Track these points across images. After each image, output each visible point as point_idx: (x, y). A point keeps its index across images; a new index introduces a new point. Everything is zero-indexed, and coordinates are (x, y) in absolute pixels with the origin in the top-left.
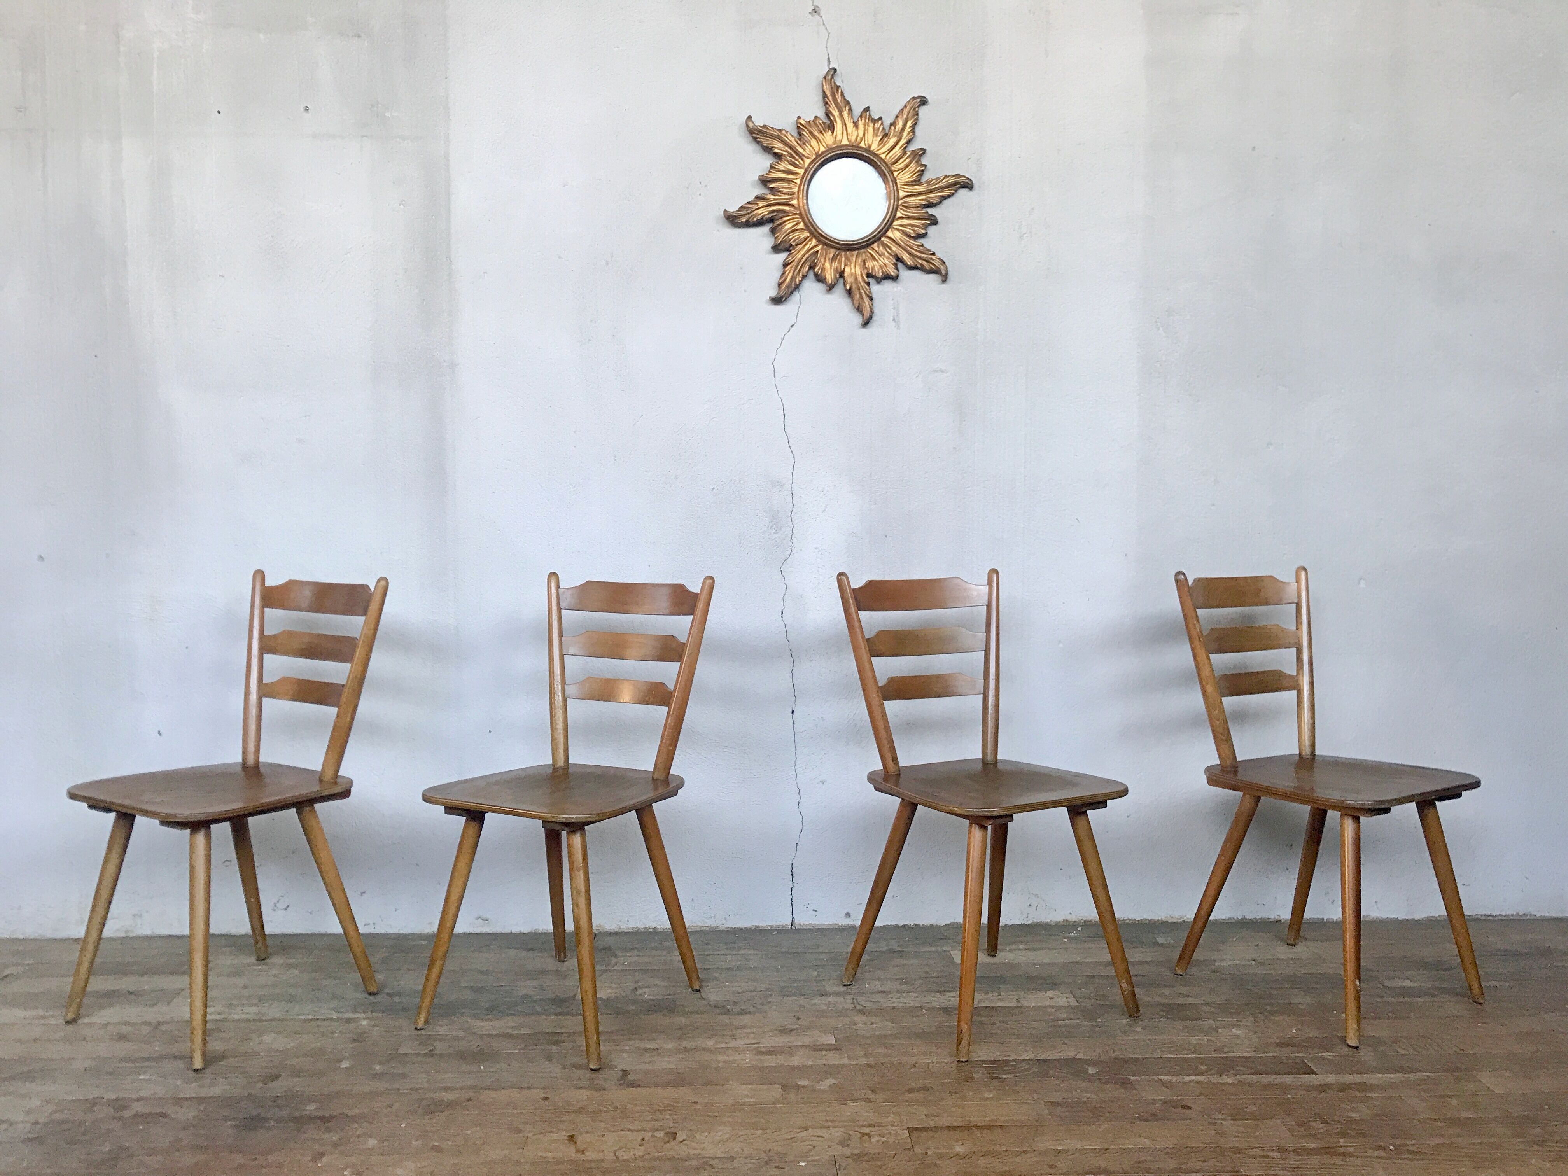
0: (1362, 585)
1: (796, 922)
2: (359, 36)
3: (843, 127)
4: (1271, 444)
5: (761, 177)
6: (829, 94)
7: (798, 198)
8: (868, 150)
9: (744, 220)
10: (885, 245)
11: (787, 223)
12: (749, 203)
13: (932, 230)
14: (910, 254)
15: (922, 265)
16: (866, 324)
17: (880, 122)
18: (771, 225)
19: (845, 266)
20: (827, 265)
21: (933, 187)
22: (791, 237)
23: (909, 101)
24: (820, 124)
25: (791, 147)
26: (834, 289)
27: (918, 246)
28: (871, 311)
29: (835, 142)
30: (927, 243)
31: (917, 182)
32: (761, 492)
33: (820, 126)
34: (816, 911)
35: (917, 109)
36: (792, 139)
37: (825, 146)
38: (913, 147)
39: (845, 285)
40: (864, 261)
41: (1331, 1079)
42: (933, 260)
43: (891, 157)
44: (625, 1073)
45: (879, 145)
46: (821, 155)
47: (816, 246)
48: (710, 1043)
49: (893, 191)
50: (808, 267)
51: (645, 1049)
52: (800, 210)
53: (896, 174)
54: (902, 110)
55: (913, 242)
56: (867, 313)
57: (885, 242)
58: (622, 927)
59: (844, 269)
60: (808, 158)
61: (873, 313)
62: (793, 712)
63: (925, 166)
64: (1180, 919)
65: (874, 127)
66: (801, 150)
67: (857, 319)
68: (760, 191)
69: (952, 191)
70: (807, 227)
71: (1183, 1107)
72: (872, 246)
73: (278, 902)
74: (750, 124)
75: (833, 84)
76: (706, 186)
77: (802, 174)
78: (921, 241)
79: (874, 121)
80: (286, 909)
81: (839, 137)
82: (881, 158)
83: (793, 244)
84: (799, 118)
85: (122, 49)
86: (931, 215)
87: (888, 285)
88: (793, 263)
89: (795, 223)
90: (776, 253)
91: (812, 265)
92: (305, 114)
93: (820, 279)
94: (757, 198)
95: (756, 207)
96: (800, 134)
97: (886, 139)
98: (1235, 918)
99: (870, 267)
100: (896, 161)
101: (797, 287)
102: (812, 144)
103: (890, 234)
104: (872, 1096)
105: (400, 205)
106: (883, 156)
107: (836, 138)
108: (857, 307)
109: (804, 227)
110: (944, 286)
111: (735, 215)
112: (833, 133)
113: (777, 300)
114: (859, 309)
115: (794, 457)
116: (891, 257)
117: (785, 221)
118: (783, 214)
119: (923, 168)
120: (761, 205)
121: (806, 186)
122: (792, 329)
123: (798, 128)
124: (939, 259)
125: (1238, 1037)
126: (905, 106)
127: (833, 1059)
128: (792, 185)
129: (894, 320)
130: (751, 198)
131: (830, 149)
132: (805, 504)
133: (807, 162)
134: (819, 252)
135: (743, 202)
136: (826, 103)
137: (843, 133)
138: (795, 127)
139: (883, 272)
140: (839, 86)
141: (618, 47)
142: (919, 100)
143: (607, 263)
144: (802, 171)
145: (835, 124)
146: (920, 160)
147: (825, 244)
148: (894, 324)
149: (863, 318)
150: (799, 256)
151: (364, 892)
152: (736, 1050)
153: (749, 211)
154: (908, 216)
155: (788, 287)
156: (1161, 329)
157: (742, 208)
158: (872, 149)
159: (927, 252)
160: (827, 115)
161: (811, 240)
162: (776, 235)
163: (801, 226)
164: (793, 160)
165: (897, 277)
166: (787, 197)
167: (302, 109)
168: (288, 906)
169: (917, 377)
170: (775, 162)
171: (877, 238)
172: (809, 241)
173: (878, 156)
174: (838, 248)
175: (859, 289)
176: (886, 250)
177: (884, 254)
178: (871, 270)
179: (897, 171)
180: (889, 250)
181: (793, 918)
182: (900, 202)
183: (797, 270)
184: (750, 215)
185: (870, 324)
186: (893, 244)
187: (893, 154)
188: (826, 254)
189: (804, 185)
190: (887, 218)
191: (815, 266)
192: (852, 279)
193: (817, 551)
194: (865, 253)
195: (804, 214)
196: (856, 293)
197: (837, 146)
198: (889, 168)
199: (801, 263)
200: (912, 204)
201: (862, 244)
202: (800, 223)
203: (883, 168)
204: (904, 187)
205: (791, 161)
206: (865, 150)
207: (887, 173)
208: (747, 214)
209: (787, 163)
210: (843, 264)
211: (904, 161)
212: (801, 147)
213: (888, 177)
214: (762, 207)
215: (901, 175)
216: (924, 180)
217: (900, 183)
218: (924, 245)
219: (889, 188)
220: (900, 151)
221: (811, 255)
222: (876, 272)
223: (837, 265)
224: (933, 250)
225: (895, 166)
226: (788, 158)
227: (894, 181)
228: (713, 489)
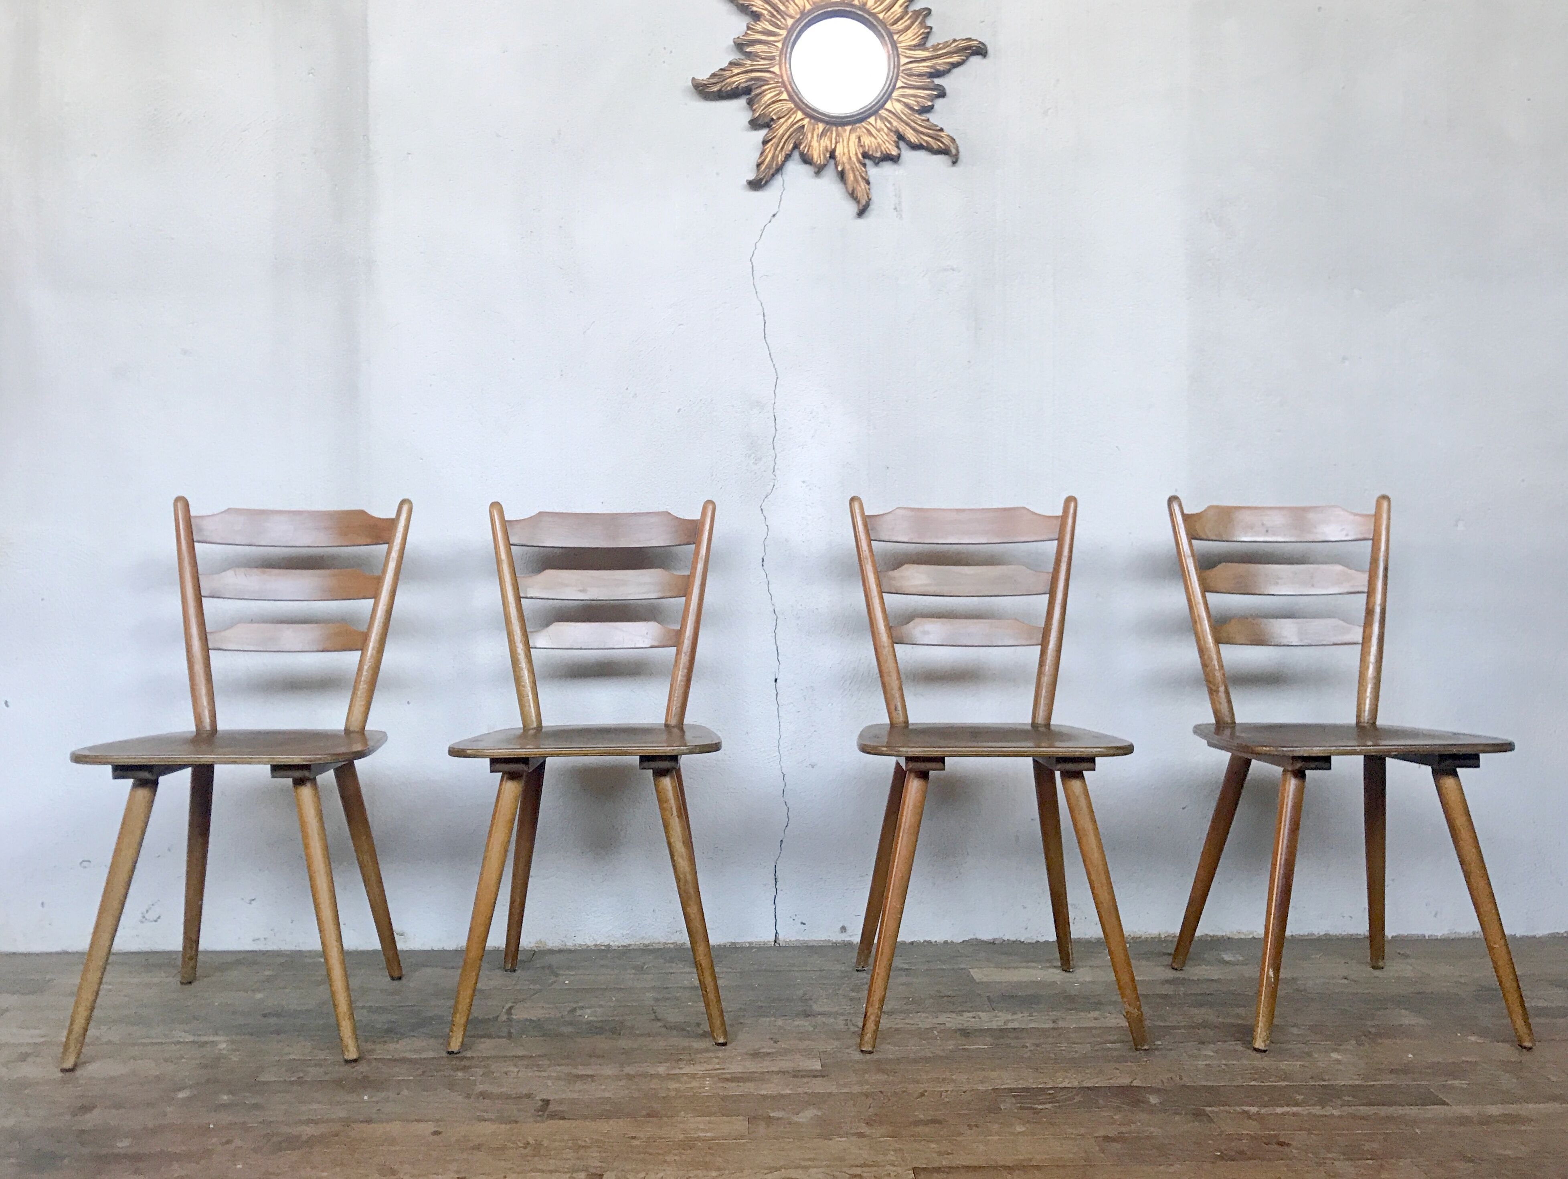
0: (1461, 527)
1: (780, 938)
4: (1347, 358)
5: (736, 40)
7: (780, 64)
8: (864, 6)
9: (716, 89)
10: (883, 119)
11: (766, 92)
12: (721, 69)
13: (939, 103)
14: (914, 130)
15: (927, 142)
16: (861, 213)
18: (748, 97)
19: (836, 143)
20: (815, 143)
21: (939, 52)
22: (771, 110)
26: (823, 173)
27: (923, 120)
28: (868, 197)
30: (934, 118)
31: (921, 46)
32: (737, 415)
34: (804, 924)
38: (916, 6)
39: (836, 166)
40: (859, 138)
41: (1467, 1110)
42: (942, 137)
43: (889, 17)
44: (547, 1102)
45: (875, 3)
46: (806, 14)
47: (802, 119)
48: (662, 1069)
49: (892, 56)
50: (792, 145)
51: (578, 1077)
52: (782, 77)
53: (895, 37)
55: (917, 116)
56: (863, 202)
57: (884, 115)
58: (567, 944)
59: (836, 147)
60: (791, 17)
61: (870, 200)
62: (776, 680)
63: (931, 28)
64: (1249, 935)
66: (782, 8)
67: (851, 208)
68: (734, 56)
69: (963, 58)
70: (791, 99)
71: (1281, 1144)
72: (868, 120)
73: (147, 911)
76: (671, 52)
77: (785, 35)
78: (928, 116)
80: (156, 921)
82: (879, 17)
83: (775, 118)
86: (940, 86)
87: (887, 168)
88: (774, 140)
89: (777, 92)
90: (755, 129)
91: (797, 142)
93: (806, 160)
94: (731, 64)
95: (728, 73)
98: (1316, 933)
99: (866, 144)
100: (896, 22)
101: (779, 169)
103: (888, 106)
104: (865, 1129)
105: (309, 74)
106: (881, 16)
108: (851, 192)
109: (788, 98)
110: (954, 169)
111: (705, 82)
113: (756, 185)
114: (853, 195)
115: (776, 372)
116: (892, 134)
117: (764, 91)
118: (762, 83)
119: (929, 30)
120: (736, 71)
121: (789, 50)
122: (774, 220)
124: (949, 135)
125: (1339, 1062)
127: (819, 1086)
128: (773, 49)
129: (895, 209)
130: (725, 65)
132: (790, 428)
133: (790, 22)
134: (806, 126)
135: (715, 69)
139: (882, 152)
144: (784, 33)
146: (924, 22)
147: (811, 117)
148: (895, 213)
149: (859, 206)
150: (781, 131)
151: (254, 900)
152: (693, 1076)
153: (721, 80)
154: (911, 85)
155: (769, 167)
156: (1213, 221)
157: (714, 75)
158: (867, 6)
159: (934, 128)
161: (795, 112)
162: (754, 107)
163: (785, 96)
164: (773, 19)
165: (899, 156)
166: (767, 62)
168: (159, 917)
169: (923, 276)
170: (752, 23)
171: (874, 110)
172: (793, 114)
173: (874, 15)
174: (827, 123)
175: (853, 171)
176: (885, 125)
177: (883, 130)
178: (867, 148)
179: (898, 33)
180: (888, 125)
181: (777, 933)
182: (901, 69)
183: (779, 149)
184: (723, 84)
185: (866, 214)
186: (894, 117)
187: (892, 13)
188: (814, 130)
189: (787, 48)
190: (886, 87)
191: (800, 144)
192: (845, 159)
193: (804, 485)
194: (861, 128)
195: (787, 83)
196: (850, 177)
197: (827, 4)
198: (887, 28)
199: (783, 140)
200: (915, 71)
201: (856, 118)
202: (782, 93)
203: (880, 28)
204: (905, 53)
205: (771, 21)
206: (860, 9)
207: (885, 36)
208: (718, 83)
209: (767, 23)
210: (834, 141)
211: (905, 22)
212: (783, 4)
213: (887, 38)
214: (738, 74)
215: (901, 39)
216: (929, 44)
217: (901, 47)
218: (930, 119)
219: (888, 52)
220: (900, 10)
221: (795, 131)
222: (873, 151)
223: (825, 142)
224: (940, 126)
225: (895, 26)
226: (767, 17)
227: (894, 45)
228: (679, 411)
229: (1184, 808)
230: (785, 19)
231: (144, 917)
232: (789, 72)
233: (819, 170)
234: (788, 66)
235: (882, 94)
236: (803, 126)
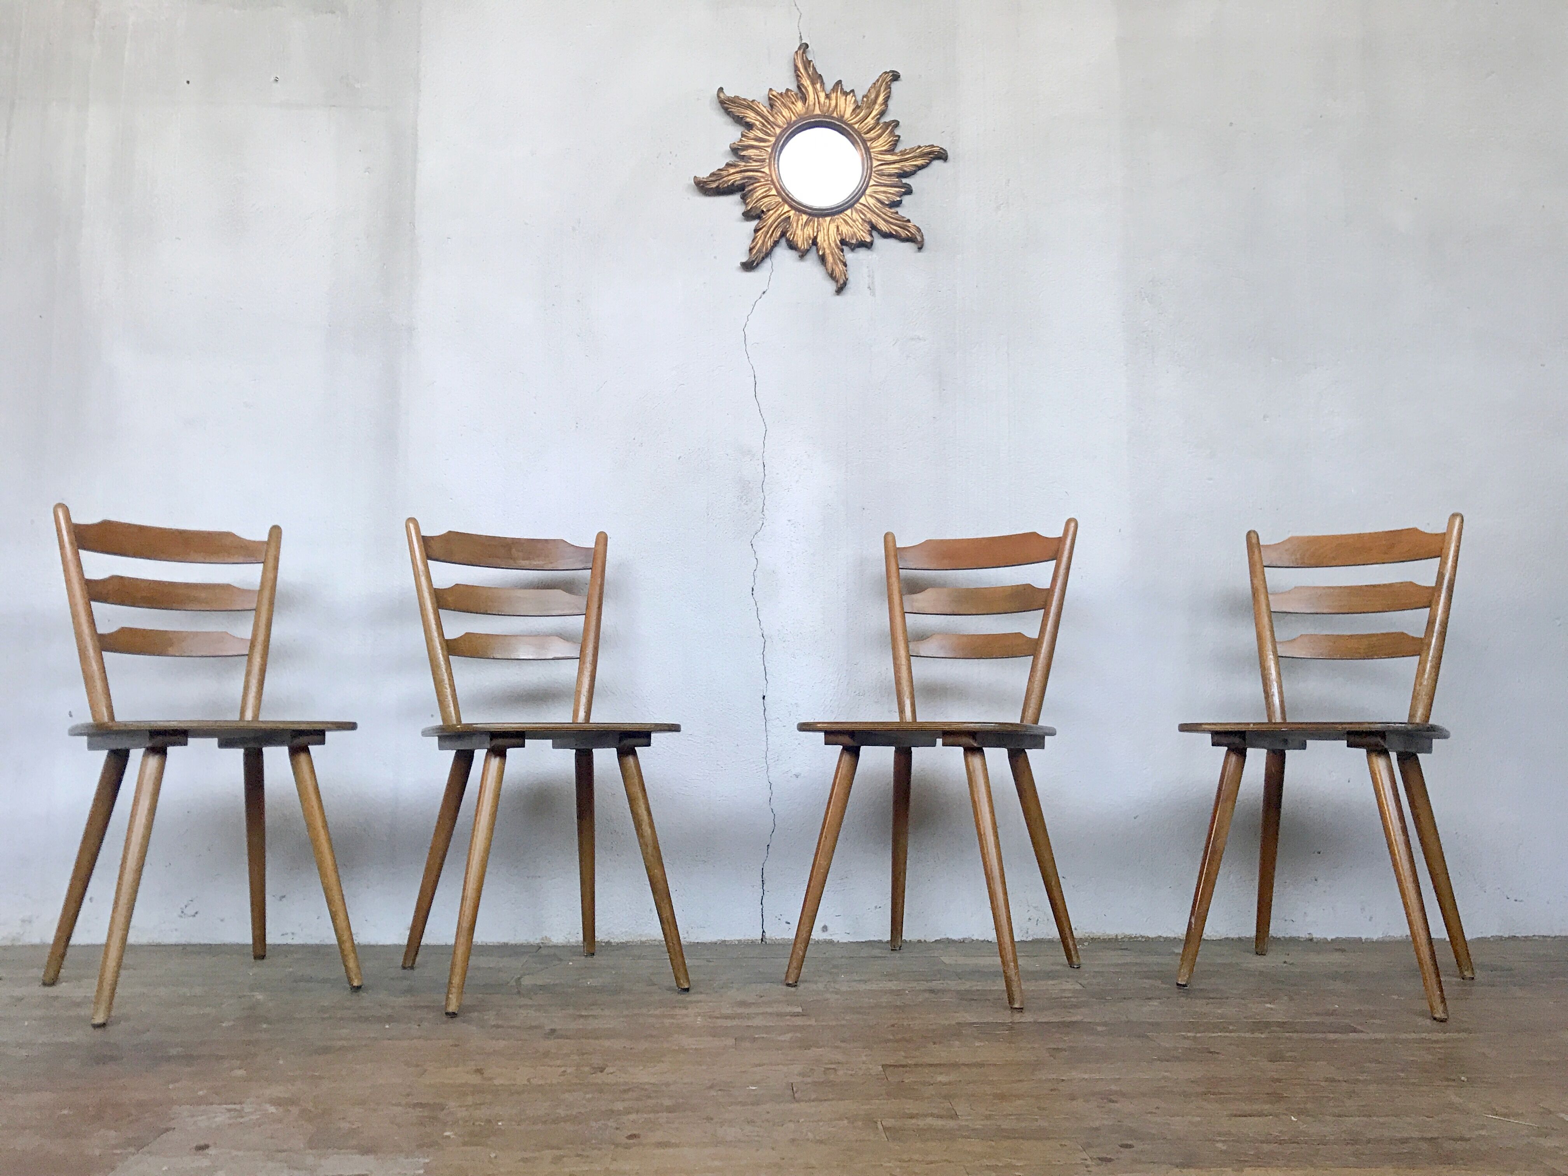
1: (767, 935)
2: (333, 12)
3: (815, 98)
4: (1268, 417)
5: (732, 146)
6: (800, 66)
7: (770, 165)
8: (841, 118)
9: (715, 186)
10: (857, 211)
11: (758, 189)
12: (719, 170)
13: (906, 199)
14: (885, 220)
15: (896, 231)
16: (840, 290)
17: (851, 94)
18: (741, 193)
19: (818, 231)
20: (799, 232)
21: (906, 157)
22: (761, 203)
23: (882, 75)
24: (792, 95)
25: (762, 116)
26: (807, 256)
27: (892, 213)
28: (845, 277)
29: (806, 113)
30: (902, 211)
31: (891, 151)
32: (731, 462)
33: (793, 98)
34: (789, 923)
35: (889, 83)
36: (765, 110)
37: (796, 115)
38: (887, 119)
39: (818, 251)
40: (838, 227)
41: (1382, 1036)
42: (909, 227)
43: (863, 127)
45: (851, 115)
46: (792, 124)
47: (788, 211)
49: (865, 159)
50: (779, 233)
51: (581, 1016)
52: (771, 176)
53: (869, 144)
54: (875, 84)
55: (887, 209)
56: (842, 282)
57: (859, 208)
58: (570, 940)
59: (817, 235)
60: (779, 127)
61: (847, 279)
62: (764, 697)
63: (899, 137)
65: (846, 100)
66: (772, 118)
67: (831, 287)
69: (927, 161)
70: (779, 194)
71: (1211, 1053)
72: (845, 212)
73: (186, 906)
74: (722, 95)
75: (805, 58)
76: (676, 155)
77: (773, 142)
78: (897, 209)
79: (846, 94)
80: (194, 916)
81: (811, 108)
82: (854, 128)
83: (765, 210)
84: (771, 90)
85: (97, 23)
86: (906, 184)
87: (862, 253)
88: (764, 229)
89: (767, 189)
90: (748, 220)
91: (784, 230)
92: (275, 85)
93: (792, 246)
94: (728, 165)
95: (725, 173)
96: (772, 106)
97: (858, 111)
99: (844, 233)
100: (869, 131)
101: (768, 254)
102: (784, 114)
103: (862, 200)
104: (840, 1044)
105: (365, 172)
106: (856, 126)
107: (808, 108)
108: (830, 273)
109: (776, 194)
110: (920, 254)
111: (705, 180)
112: (805, 104)
113: (748, 266)
114: (832, 276)
115: (765, 425)
116: (866, 224)
117: (756, 188)
118: (754, 181)
119: (897, 138)
120: (732, 171)
121: (777, 154)
122: (763, 296)
123: (770, 99)
124: (915, 226)
126: (878, 80)
128: (763, 153)
129: (869, 287)
130: (722, 166)
131: (801, 118)
132: (777, 474)
133: (778, 131)
134: (792, 217)
135: (714, 169)
136: (798, 76)
137: (815, 104)
138: (767, 99)
139: (857, 239)
140: (810, 62)
141: (590, 25)
142: (891, 74)
143: (574, 229)
144: (773, 139)
145: (807, 96)
146: (894, 132)
147: (796, 209)
148: (869, 291)
149: (837, 284)
150: (770, 221)
151: (284, 897)
153: (719, 178)
154: (883, 183)
155: (759, 251)
156: (1146, 299)
157: (713, 174)
158: (845, 119)
159: (901, 219)
160: (799, 87)
161: (783, 205)
162: (747, 201)
163: (774, 192)
165: (872, 243)
166: (758, 164)
167: (273, 79)
168: (196, 913)
169: (894, 345)
170: (746, 131)
171: (850, 204)
172: (781, 207)
173: (850, 126)
174: (809, 214)
175: (832, 254)
176: (860, 217)
177: (858, 220)
178: (844, 235)
179: (871, 140)
180: (863, 217)
181: (763, 932)
182: (874, 170)
183: (768, 236)
184: (721, 181)
185: (844, 291)
186: (868, 210)
187: (866, 124)
188: (798, 220)
189: (775, 154)
190: (860, 185)
191: (787, 232)
192: (826, 245)
193: (790, 523)
194: (839, 219)
195: (775, 180)
196: (830, 259)
197: (810, 116)
198: (862, 137)
199: (772, 229)
200: (887, 172)
201: (835, 210)
202: (772, 189)
203: (855, 136)
204: (877, 156)
205: (763, 130)
206: (838, 120)
207: (860, 142)
208: (716, 180)
209: (758, 131)
210: (815, 230)
211: (877, 131)
212: (773, 116)
213: (861, 144)
214: (734, 173)
215: (874, 145)
216: (897, 150)
217: (874, 152)
218: (899, 213)
219: (862, 156)
220: (872, 122)
221: (782, 221)
222: (849, 239)
223: (809, 231)
224: (908, 218)
225: (868, 135)
226: (759, 126)
227: (867, 150)
228: (680, 458)
229: (1135, 818)
230: (774, 129)
231: (183, 912)
232: (777, 172)
233: (803, 255)
234: (776, 166)
235: (857, 190)
236: (790, 217)
